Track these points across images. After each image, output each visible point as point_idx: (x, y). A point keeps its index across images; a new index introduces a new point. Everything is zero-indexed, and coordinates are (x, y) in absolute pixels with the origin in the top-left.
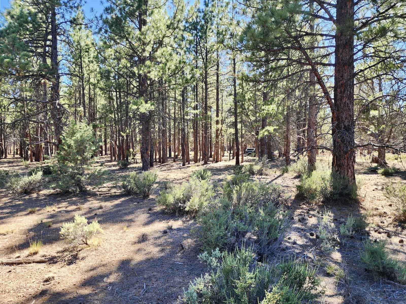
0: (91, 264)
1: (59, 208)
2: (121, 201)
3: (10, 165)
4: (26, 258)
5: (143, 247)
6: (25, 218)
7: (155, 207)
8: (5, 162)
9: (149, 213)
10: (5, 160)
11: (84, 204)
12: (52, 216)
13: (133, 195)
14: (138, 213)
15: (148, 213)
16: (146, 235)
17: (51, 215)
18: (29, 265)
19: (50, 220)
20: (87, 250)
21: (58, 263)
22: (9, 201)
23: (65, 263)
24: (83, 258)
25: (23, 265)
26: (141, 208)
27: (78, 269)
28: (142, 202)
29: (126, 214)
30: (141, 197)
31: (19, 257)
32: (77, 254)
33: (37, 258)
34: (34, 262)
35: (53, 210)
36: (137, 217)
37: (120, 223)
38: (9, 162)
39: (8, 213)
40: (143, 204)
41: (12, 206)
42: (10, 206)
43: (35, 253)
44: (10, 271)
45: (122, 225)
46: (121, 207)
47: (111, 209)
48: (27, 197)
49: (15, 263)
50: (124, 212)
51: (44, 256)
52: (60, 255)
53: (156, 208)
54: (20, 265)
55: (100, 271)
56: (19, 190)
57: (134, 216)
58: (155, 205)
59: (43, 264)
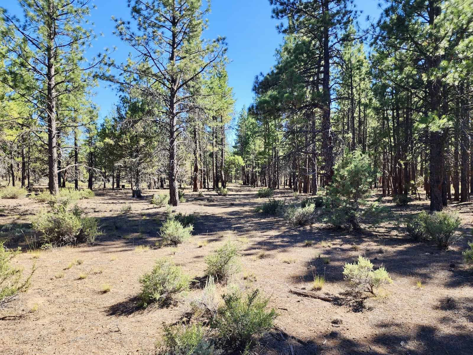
0: (381, 318)
1: (334, 244)
2: (406, 248)
3: (283, 195)
4: (311, 292)
5: (451, 317)
6: (303, 249)
7: (460, 263)
8: (278, 193)
9: (453, 271)
10: (278, 190)
11: (359, 244)
12: (328, 252)
13: (421, 242)
14: (435, 267)
15: (450, 271)
16: (453, 301)
17: (327, 250)
18: (315, 300)
19: (327, 256)
20: (374, 300)
21: (343, 306)
22: (287, 230)
23: (351, 309)
24: (370, 309)
25: (309, 298)
26: (438, 262)
27: (366, 320)
28: (437, 253)
29: (416, 266)
30: (434, 247)
31: (304, 289)
32: (361, 301)
33: (321, 294)
34: (319, 298)
35: (328, 246)
36: (434, 272)
37: (409, 276)
38: (281, 193)
39: (287, 242)
40: (440, 257)
41: (290, 236)
42: (288, 235)
43: (319, 289)
44: (299, 301)
45: (413, 279)
46: (406, 255)
47: (394, 256)
48: (302, 229)
49: (302, 294)
50: (412, 262)
51: (327, 294)
52: (343, 297)
53: (461, 265)
54: (307, 298)
55: (393, 330)
56: (295, 221)
57: (428, 270)
58: (459, 261)
59: (328, 303)
